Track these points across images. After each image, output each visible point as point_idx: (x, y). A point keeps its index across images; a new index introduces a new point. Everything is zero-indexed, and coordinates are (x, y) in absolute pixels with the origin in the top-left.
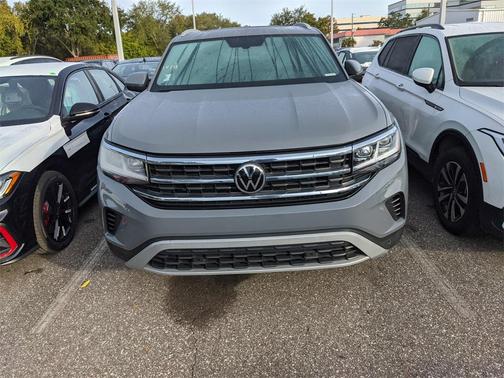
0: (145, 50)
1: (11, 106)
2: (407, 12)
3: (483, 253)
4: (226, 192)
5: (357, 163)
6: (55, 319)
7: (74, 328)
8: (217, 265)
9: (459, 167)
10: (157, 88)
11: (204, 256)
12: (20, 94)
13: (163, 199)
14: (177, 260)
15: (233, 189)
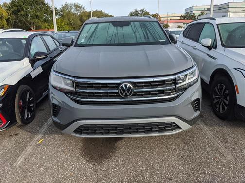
0: (67, 27)
1: (3, 52)
2: (194, 12)
3: (236, 129)
4: (114, 97)
5: (178, 84)
6: (26, 159)
7: (35, 163)
8: (108, 133)
9: (224, 86)
10: (77, 45)
11: (102, 128)
12: (7, 47)
13: (82, 99)
14: (88, 130)
15: (117, 95)
